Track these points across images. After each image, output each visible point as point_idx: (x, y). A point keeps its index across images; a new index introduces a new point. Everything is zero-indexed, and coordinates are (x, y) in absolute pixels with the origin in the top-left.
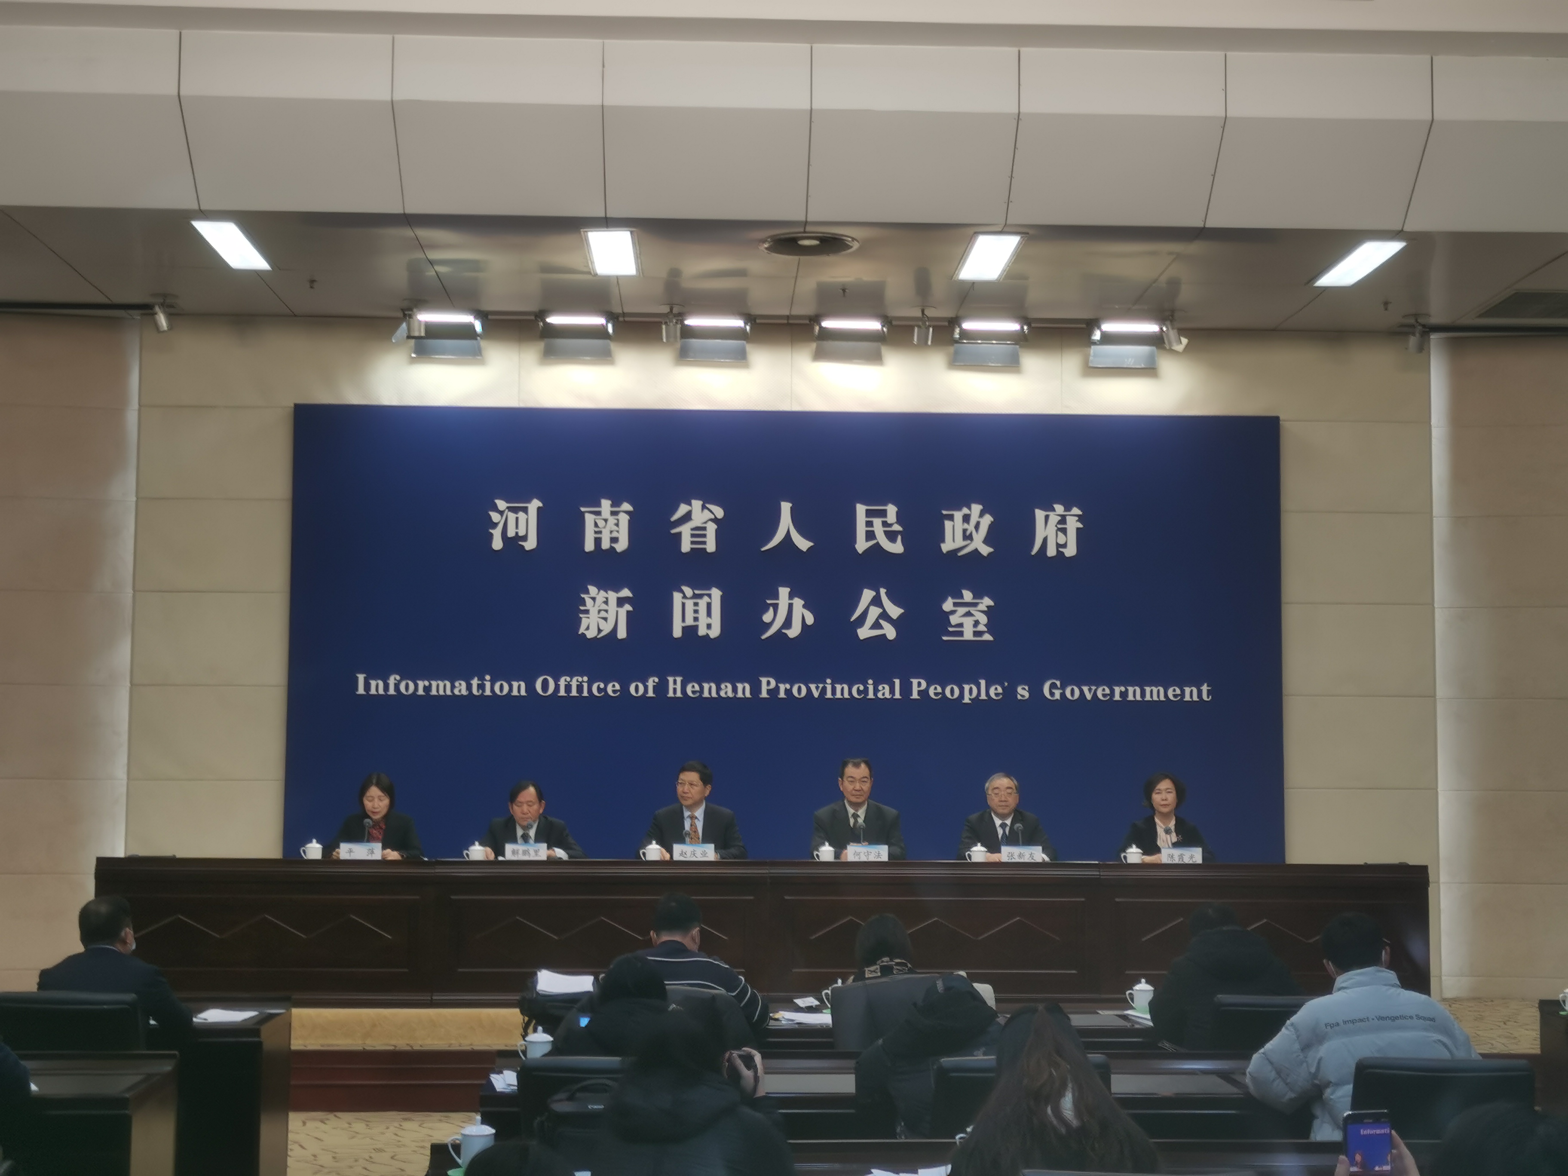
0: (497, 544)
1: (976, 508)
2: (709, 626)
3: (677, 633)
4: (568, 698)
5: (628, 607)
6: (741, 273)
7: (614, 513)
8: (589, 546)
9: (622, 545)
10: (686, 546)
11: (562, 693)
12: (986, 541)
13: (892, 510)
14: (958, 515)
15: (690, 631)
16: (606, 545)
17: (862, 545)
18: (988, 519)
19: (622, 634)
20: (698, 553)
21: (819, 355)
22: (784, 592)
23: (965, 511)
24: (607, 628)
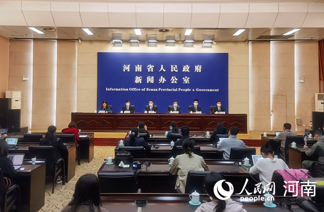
0: (124, 71)
2: (152, 81)
4: (133, 91)
5: (141, 79)
6: (156, 34)
7: (139, 67)
8: (136, 71)
9: (140, 71)
12: (189, 70)
13: (176, 66)
14: (185, 67)
15: (149, 82)
17: (172, 71)
18: (189, 67)
19: (140, 82)
20: (150, 72)
21: (166, 45)
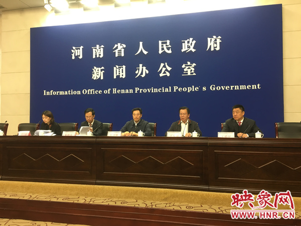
0: (73, 58)
1: (191, 39)
2: (122, 75)
3: (115, 77)
4: (90, 95)
5: (103, 71)
7: (100, 48)
8: (94, 57)
9: (101, 56)
10: (117, 55)
11: (89, 93)
12: (194, 48)
13: (168, 42)
14: (186, 42)
15: (118, 77)
16: (98, 56)
17: (160, 52)
18: (194, 42)
19: (102, 78)
20: (120, 57)
21: (149, 2)
22: (141, 65)
23: (188, 40)
24: (98, 77)
